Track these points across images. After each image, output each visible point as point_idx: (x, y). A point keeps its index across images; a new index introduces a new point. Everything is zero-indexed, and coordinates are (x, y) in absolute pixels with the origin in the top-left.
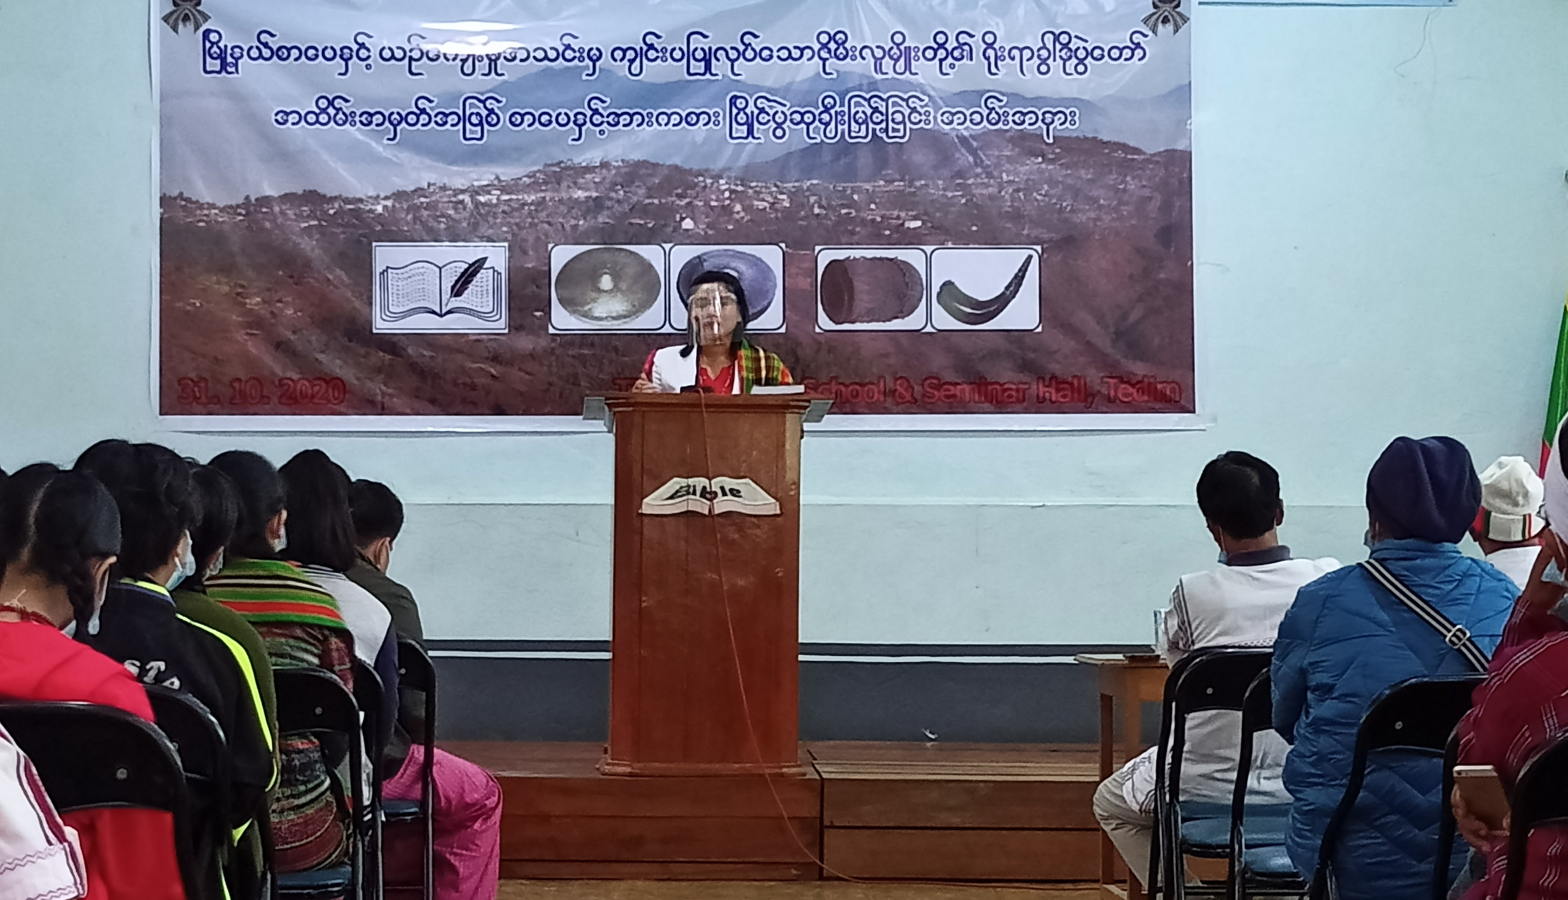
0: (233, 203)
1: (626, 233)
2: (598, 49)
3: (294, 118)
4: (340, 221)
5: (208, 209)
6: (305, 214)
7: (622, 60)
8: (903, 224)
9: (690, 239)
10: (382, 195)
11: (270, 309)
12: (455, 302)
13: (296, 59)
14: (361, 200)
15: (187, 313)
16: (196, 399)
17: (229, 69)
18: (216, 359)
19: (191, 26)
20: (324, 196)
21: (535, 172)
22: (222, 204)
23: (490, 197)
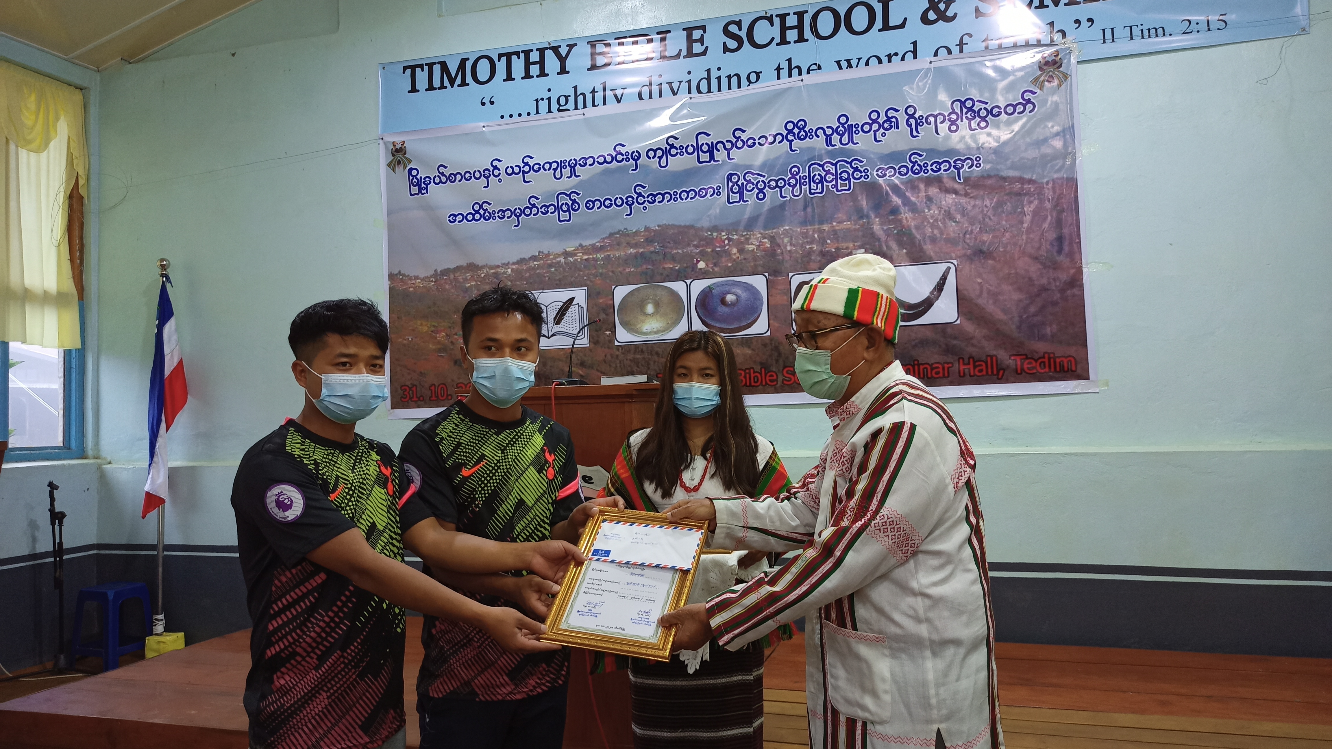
0: (428, 274)
1: (662, 274)
2: (637, 152)
3: (459, 218)
4: (487, 281)
5: (415, 279)
6: (468, 278)
7: (654, 158)
9: (704, 275)
10: (511, 262)
11: (450, 340)
12: (557, 328)
13: (460, 181)
14: (498, 266)
15: (404, 345)
16: (411, 398)
17: (423, 192)
18: (421, 373)
19: (401, 167)
20: (478, 265)
21: (604, 239)
22: (422, 276)
23: (576, 258)
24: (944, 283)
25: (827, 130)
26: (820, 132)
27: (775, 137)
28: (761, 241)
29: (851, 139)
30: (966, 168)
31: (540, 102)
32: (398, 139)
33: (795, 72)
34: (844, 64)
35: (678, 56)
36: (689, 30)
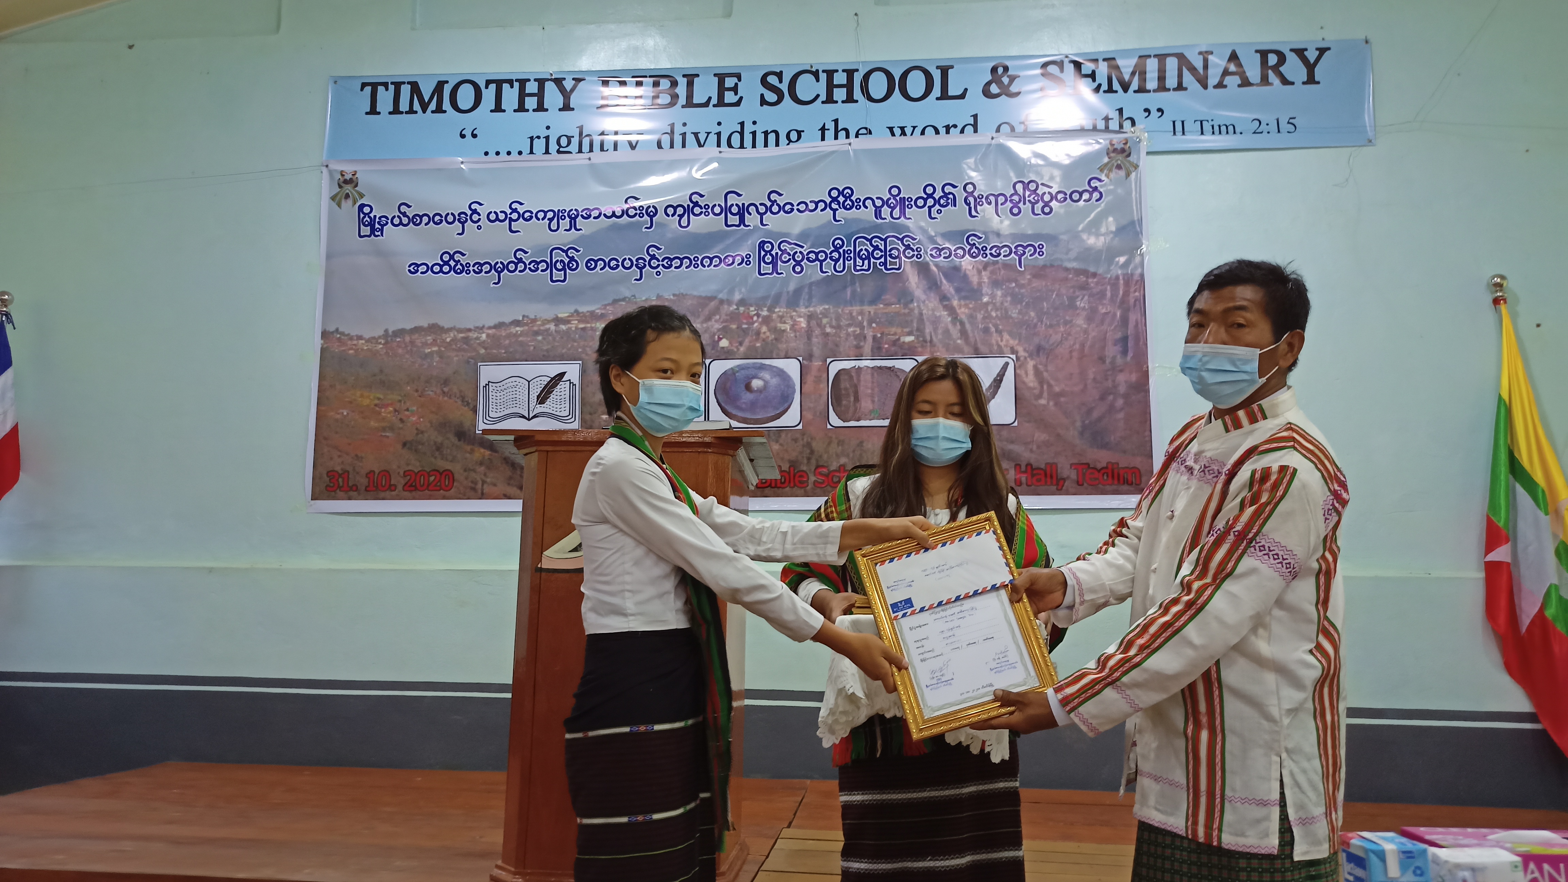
0: (376, 335)
2: (654, 207)
3: (423, 268)
4: (454, 347)
5: (357, 340)
6: (429, 342)
7: (673, 215)
8: (899, 339)
9: (727, 355)
10: (486, 326)
11: (399, 417)
12: (540, 409)
13: (426, 224)
14: (470, 330)
15: (337, 420)
16: (340, 487)
17: (377, 233)
18: (357, 456)
19: (350, 202)
20: (443, 327)
21: (606, 305)
22: (367, 336)
23: (570, 325)
24: (1001, 381)
25: (876, 201)
26: (869, 203)
27: (817, 203)
28: (795, 321)
29: (903, 213)
30: (1027, 254)
31: (536, 141)
32: (348, 169)
33: (842, 134)
34: (897, 131)
35: (706, 104)
36: (721, 78)
